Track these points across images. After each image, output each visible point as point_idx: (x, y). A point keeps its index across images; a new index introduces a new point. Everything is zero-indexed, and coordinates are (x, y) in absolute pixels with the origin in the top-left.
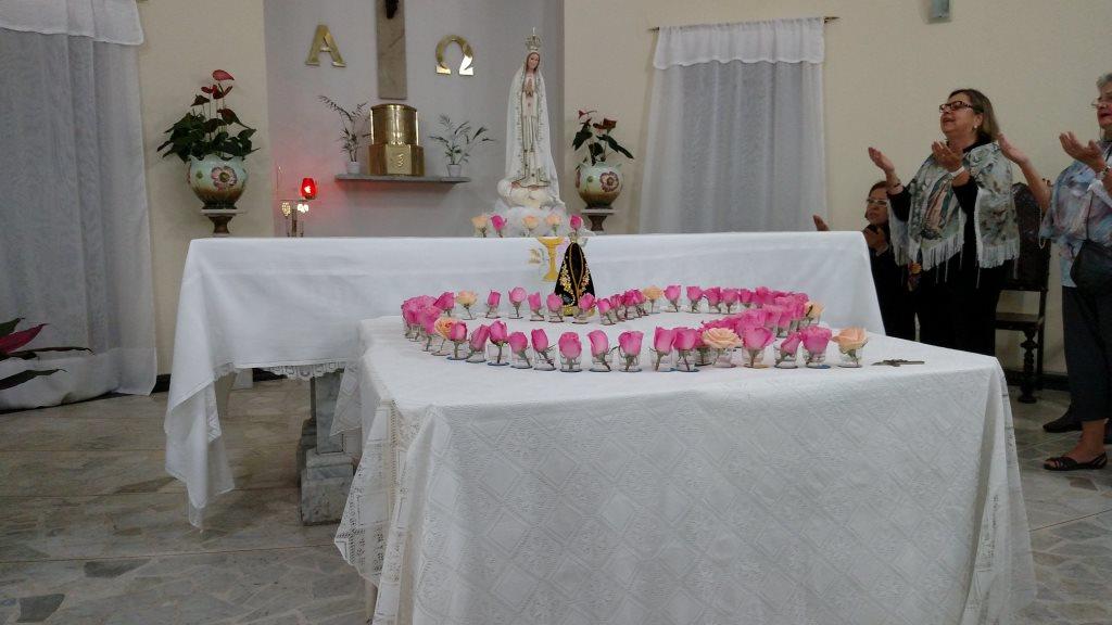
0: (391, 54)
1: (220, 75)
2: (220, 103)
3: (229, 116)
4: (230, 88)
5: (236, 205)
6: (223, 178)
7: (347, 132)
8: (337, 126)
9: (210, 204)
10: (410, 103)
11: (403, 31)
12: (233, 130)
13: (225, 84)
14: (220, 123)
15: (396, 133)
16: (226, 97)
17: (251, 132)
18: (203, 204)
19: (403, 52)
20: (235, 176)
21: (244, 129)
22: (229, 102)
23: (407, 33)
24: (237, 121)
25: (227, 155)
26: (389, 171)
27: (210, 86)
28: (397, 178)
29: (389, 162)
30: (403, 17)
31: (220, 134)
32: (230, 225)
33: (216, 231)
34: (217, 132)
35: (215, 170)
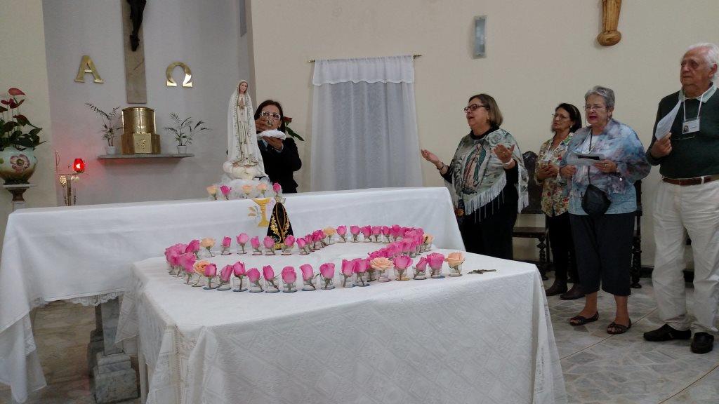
0: (135, 74)
1: (15, 91)
2: (16, 111)
3: (23, 120)
4: (23, 101)
5: (28, 181)
6: (19, 163)
7: (106, 127)
8: (99, 122)
9: (8, 181)
10: (149, 106)
11: (144, 60)
12: (26, 130)
13: (18, 98)
14: (16, 124)
15: (140, 126)
16: (21, 107)
17: (38, 130)
18: (4, 182)
19: (144, 73)
20: (28, 161)
21: (33, 128)
22: (22, 110)
23: (145, 60)
24: (29, 123)
25: (23, 147)
26: (136, 152)
27: (7, 99)
28: (143, 156)
29: (136, 145)
30: (143, 50)
31: (15, 132)
32: (24, 195)
33: (15, 199)
34: (13, 131)
35: (12, 158)
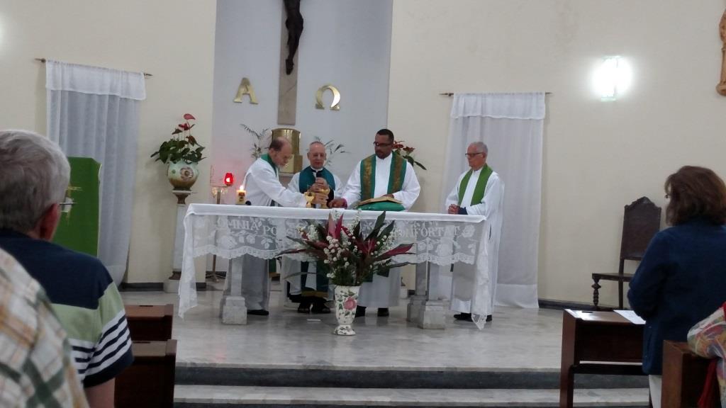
0: (287, 97)
1: (189, 117)
2: (187, 133)
3: (192, 140)
4: (193, 125)
5: (191, 189)
6: (186, 174)
7: (255, 146)
8: (250, 142)
9: (176, 188)
10: (295, 128)
12: (193, 148)
13: (191, 122)
14: (187, 143)
16: (191, 130)
17: (201, 149)
18: (173, 187)
19: (295, 94)
20: (193, 173)
21: (199, 147)
23: (298, 83)
24: (196, 143)
25: (189, 161)
27: (183, 124)
30: (296, 74)
32: (186, 200)
33: (179, 203)
34: (184, 148)
35: (182, 169)
